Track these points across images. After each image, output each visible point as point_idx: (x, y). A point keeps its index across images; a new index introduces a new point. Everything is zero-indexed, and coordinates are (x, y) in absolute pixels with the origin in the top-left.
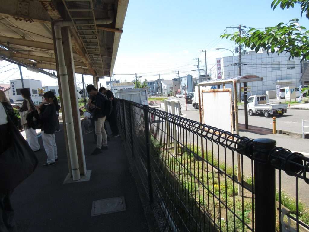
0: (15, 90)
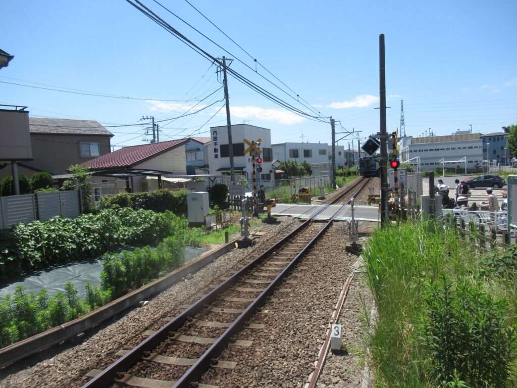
0: (218, 147)
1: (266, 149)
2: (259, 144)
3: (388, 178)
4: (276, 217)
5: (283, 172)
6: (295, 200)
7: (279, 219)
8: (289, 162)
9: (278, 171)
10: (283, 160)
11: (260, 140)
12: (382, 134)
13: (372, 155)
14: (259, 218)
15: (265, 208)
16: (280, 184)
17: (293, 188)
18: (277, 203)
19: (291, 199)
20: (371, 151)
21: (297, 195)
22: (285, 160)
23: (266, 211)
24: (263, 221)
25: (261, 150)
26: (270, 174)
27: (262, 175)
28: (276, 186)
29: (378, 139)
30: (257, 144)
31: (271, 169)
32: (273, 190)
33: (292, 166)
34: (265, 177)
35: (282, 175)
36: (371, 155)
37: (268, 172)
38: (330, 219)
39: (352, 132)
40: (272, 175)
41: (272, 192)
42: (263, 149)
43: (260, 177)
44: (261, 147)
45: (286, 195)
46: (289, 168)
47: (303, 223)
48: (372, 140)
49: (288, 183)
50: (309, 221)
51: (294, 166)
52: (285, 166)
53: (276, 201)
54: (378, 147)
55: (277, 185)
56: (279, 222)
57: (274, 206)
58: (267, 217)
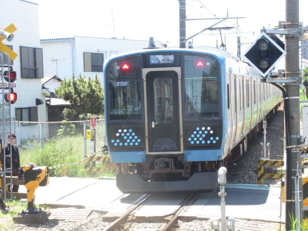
1: (28, 48)
2: (10, 38)
3: (301, 123)
4: (48, 210)
5: (68, 103)
6: (94, 170)
7: (54, 214)
8: (81, 81)
9: (55, 102)
10: (67, 76)
11: (12, 28)
12: (289, 26)
13: (267, 72)
14: (6, 212)
15: (22, 189)
16: (61, 131)
17: (89, 141)
18: (52, 175)
19: (86, 167)
20: (265, 63)
21: (99, 158)
22: (73, 78)
23: (24, 196)
24: (17, 220)
25: (16, 50)
26: (36, 109)
27: (17, 109)
28: (50, 137)
29: (281, 35)
30: (5, 36)
31: (40, 97)
32: (43, 146)
33: (88, 91)
34: (25, 114)
35: (65, 111)
36: (264, 71)
37: (33, 104)
38: (174, 214)
39: (225, 19)
40: (42, 111)
41: (40, 150)
42: (21, 47)
43: (13, 114)
44: (16, 44)
45: (72, 157)
46: (82, 96)
47: (112, 224)
48: (268, 37)
49: (79, 129)
50: (125, 219)
51: (93, 91)
52: (73, 91)
53: (48, 171)
54: (280, 53)
55: (52, 134)
56: (55, 222)
57: (44, 183)
58: (25, 209)
